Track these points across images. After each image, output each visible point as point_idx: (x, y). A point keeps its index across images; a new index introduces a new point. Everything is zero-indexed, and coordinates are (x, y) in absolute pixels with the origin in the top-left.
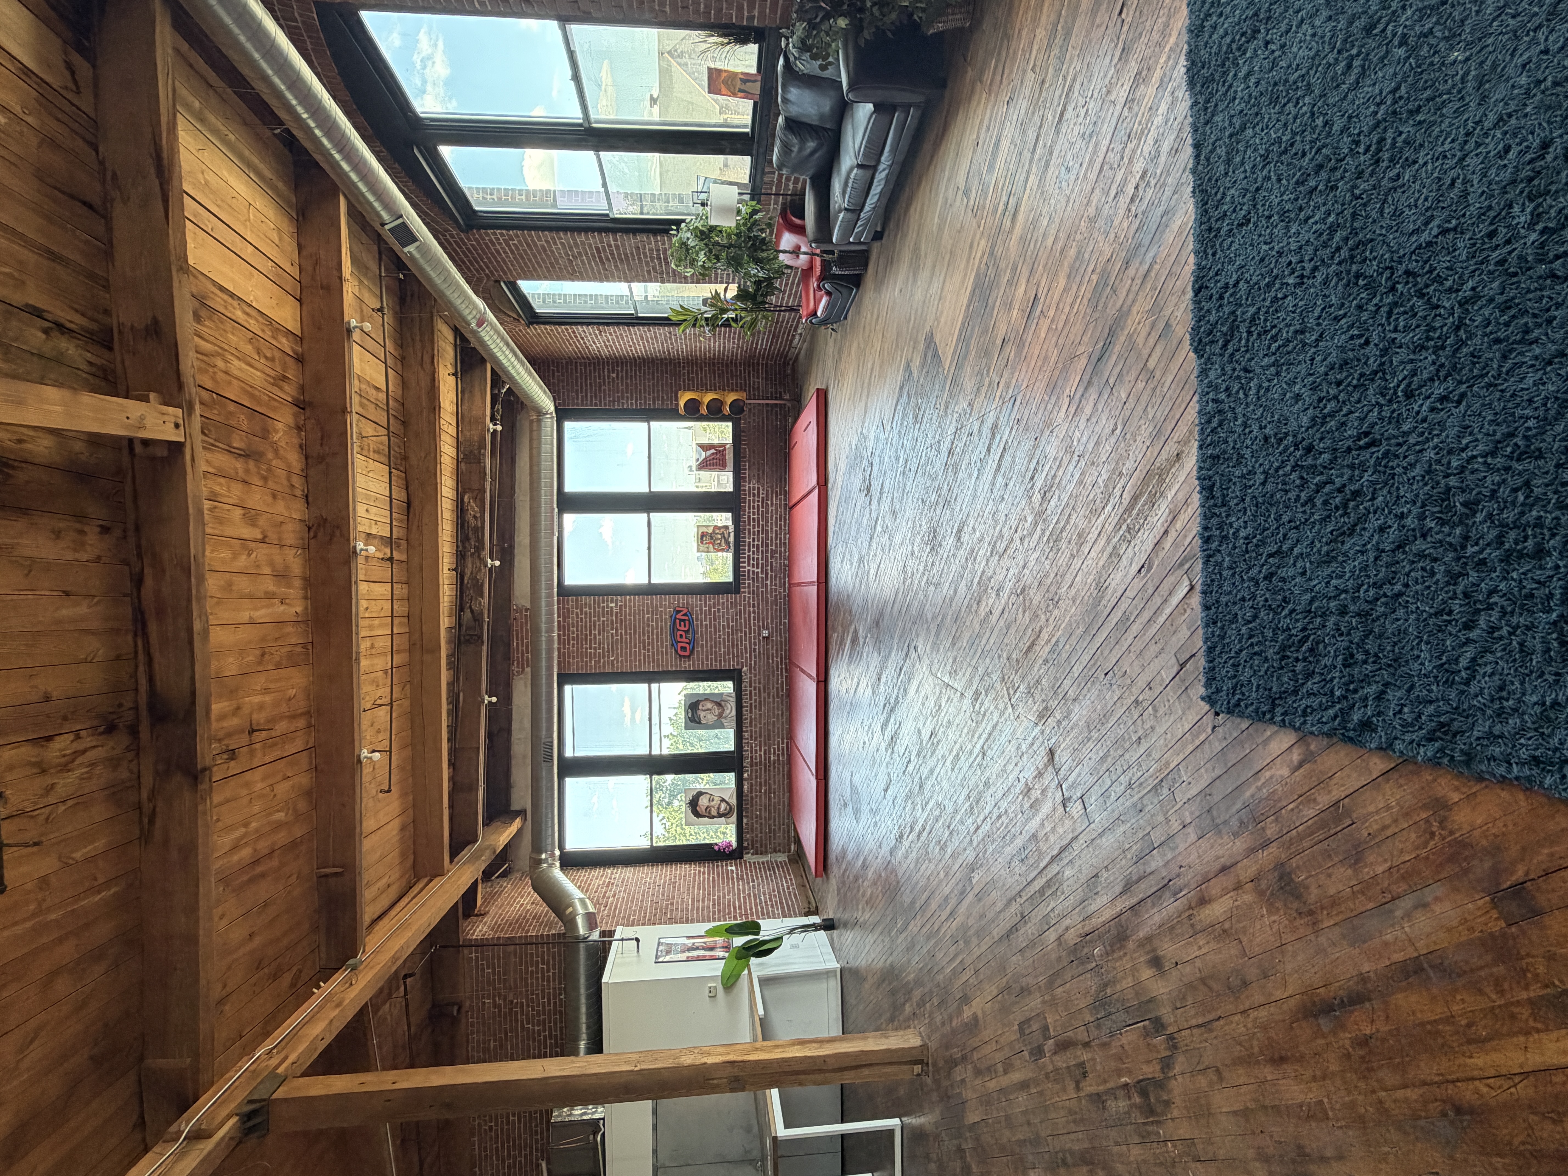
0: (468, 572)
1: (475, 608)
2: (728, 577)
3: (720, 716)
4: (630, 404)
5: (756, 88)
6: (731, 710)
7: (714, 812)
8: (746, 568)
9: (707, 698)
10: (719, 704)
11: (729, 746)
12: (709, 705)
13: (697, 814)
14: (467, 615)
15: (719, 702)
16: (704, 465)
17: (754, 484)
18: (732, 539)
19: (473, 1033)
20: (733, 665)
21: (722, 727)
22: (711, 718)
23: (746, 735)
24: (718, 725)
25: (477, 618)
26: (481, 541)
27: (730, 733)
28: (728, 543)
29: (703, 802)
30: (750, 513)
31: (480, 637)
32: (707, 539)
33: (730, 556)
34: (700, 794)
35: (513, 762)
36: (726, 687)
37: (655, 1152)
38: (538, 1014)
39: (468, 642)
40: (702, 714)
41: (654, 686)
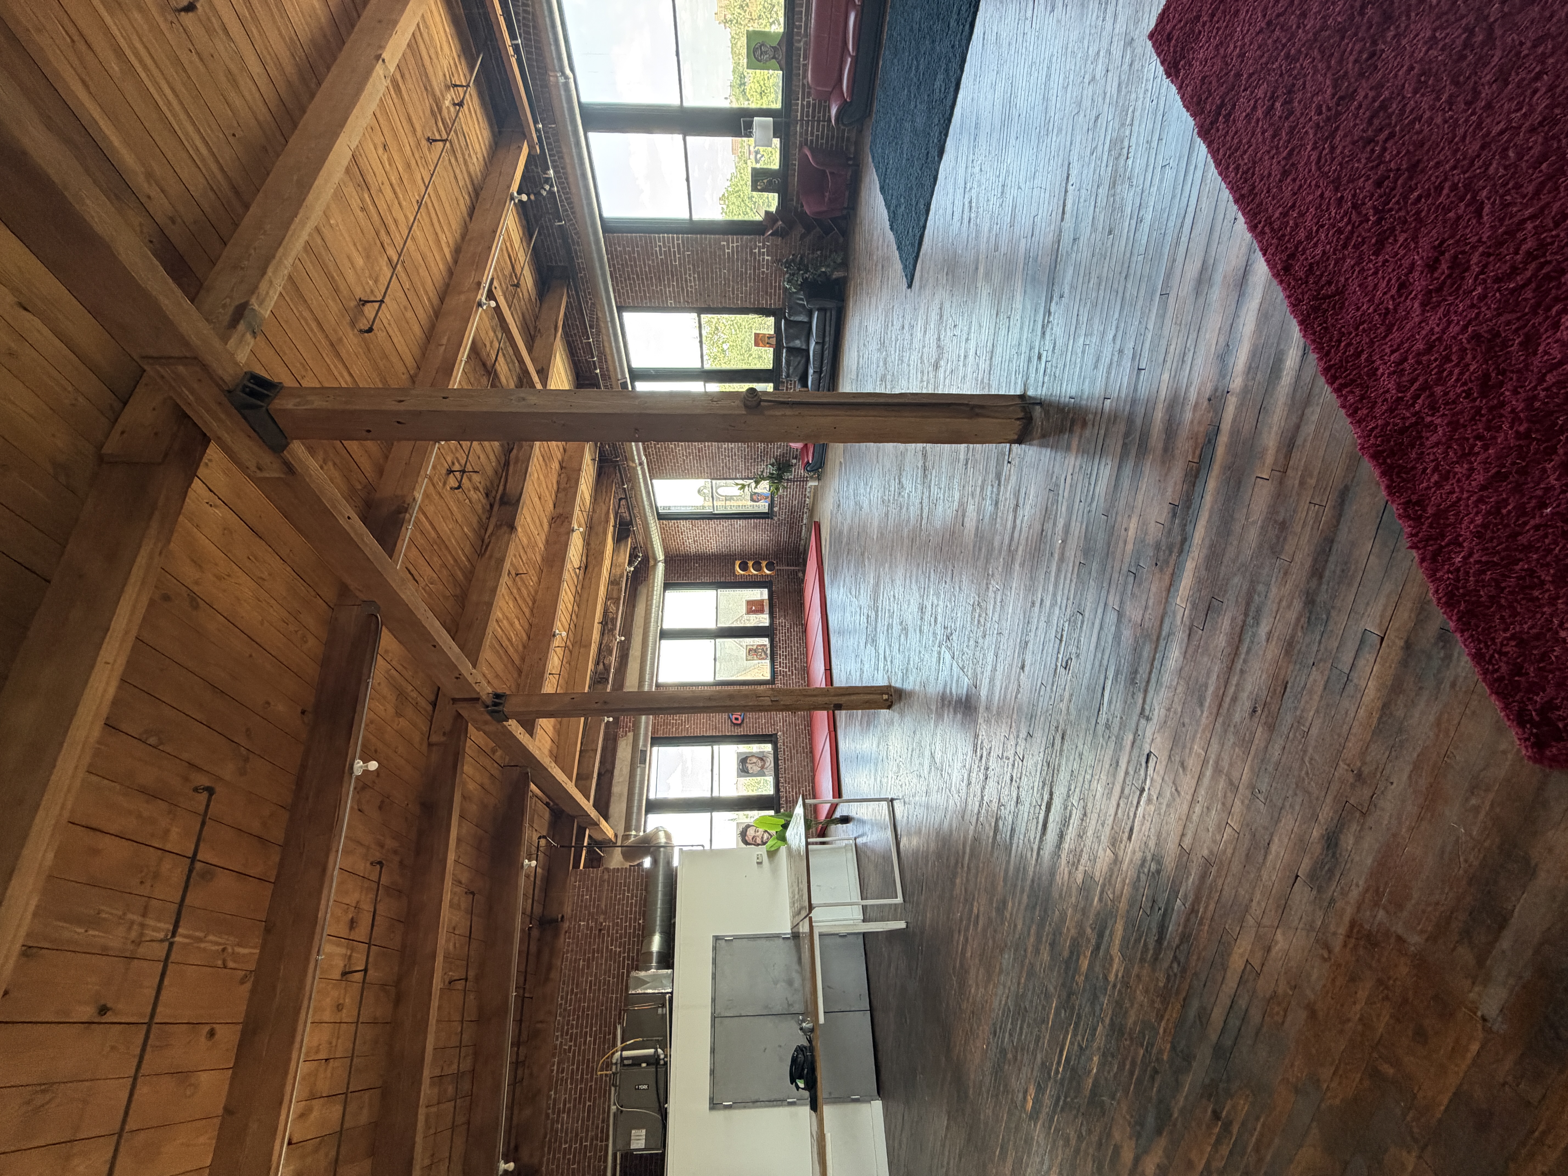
0: (604, 642)
1: (606, 662)
2: (767, 676)
3: (762, 767)
4: (707, 580)
5: (773, 341)
6: (770, 762)
7: (759, 841)
8: (778, 668)
9: (753, 755)
10: (762, 759)
11: (769, 790)
12: (754, 760)
13: (746, 843)
14: (601, 666)
15: (762, 758)
16: (750, 611)
17: (782, 620)
18: (768, 652)
19: (568, 952)
20: (770, 731)
21: (764, 775)
22: (756, 769)
23: (782, 780)
24: (761, 774)
25: (607, 669)
26: (614, 625)
27: (770, 779)
28: (766, 654)
29: (751, 832)
30: (780, 636)
31: (607, 680)
32: (753, 652)
33: (767, 662)
34: (748, 826)
35: (612, 799)
36: (768, 748)
37: (714, 1000)
38: (621, 938)
39: (599, 682)
40: (749, 766)
41: (716, 747)
